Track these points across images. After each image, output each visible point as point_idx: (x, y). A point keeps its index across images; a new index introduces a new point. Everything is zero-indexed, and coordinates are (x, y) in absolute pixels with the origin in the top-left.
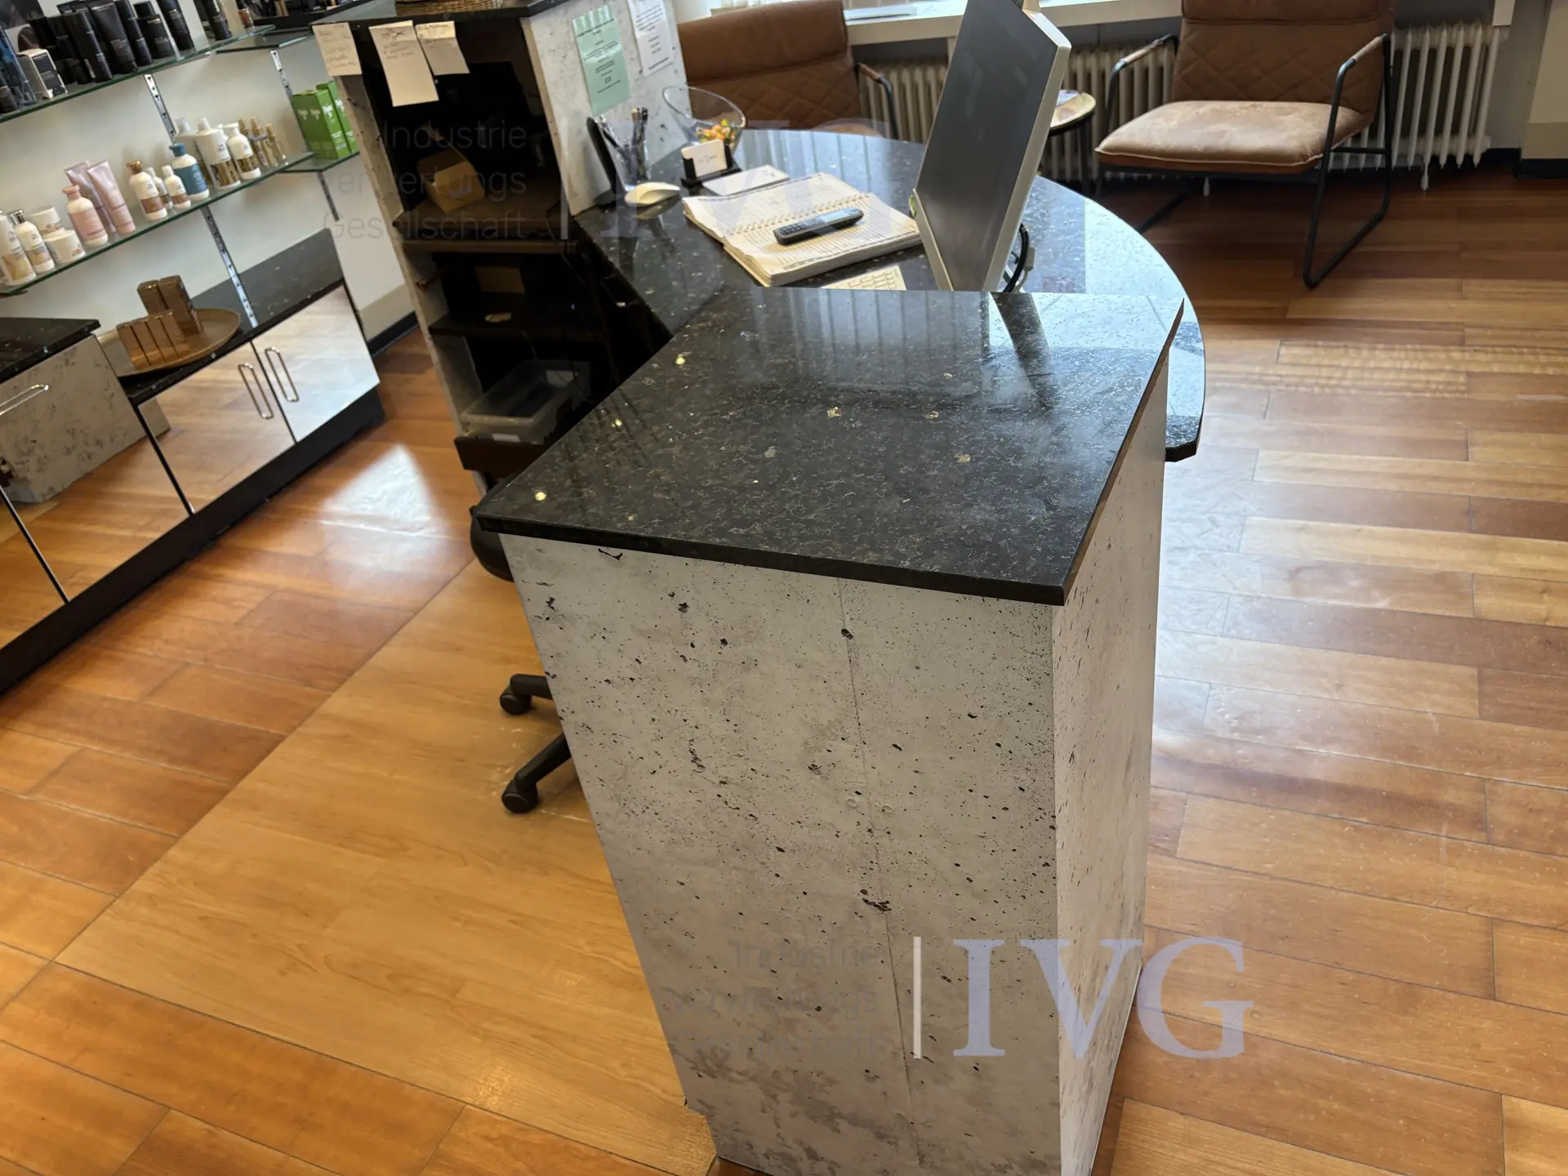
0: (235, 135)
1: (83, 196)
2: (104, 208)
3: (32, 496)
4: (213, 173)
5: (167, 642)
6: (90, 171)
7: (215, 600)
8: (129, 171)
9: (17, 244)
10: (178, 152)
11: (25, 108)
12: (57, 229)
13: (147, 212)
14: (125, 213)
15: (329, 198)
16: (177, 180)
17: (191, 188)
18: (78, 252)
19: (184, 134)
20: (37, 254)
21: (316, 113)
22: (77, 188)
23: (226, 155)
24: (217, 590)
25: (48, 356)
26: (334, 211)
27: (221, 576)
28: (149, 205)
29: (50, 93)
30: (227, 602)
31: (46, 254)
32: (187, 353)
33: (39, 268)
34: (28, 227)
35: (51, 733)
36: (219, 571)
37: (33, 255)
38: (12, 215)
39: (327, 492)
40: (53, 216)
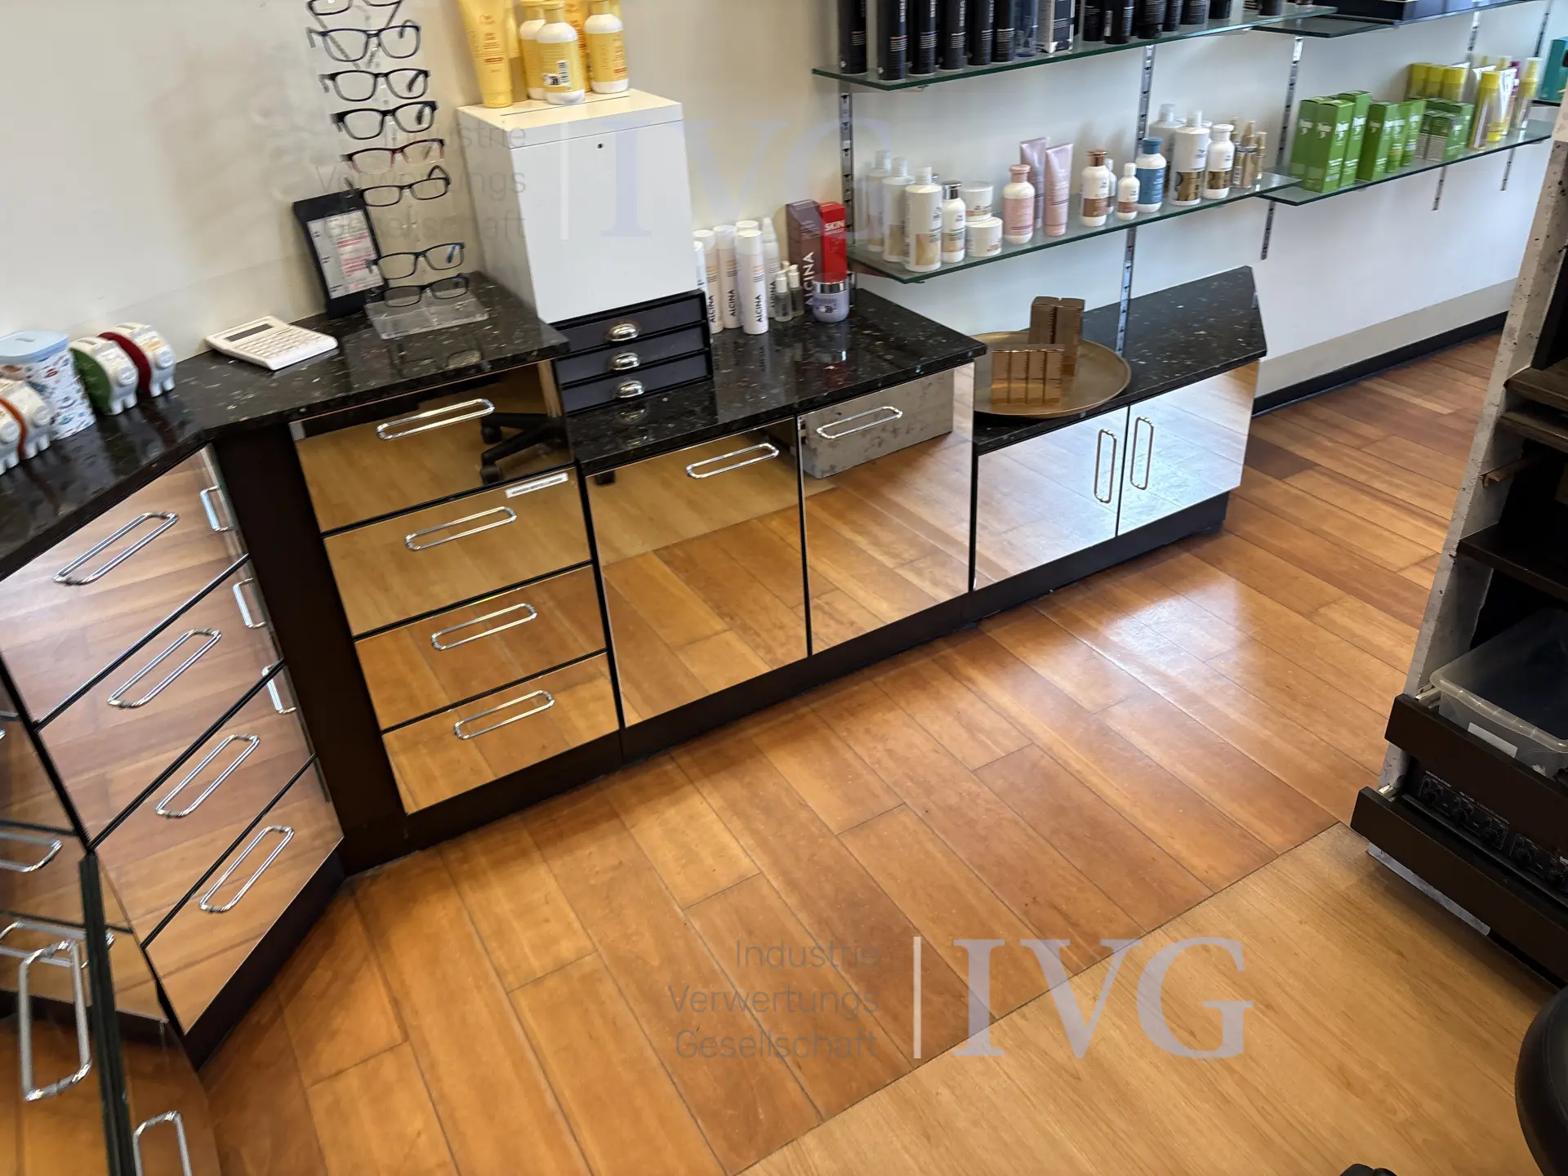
0: (1222, 140)
1: (1029, 180)
2: (1045, 200)
4: (1178, 182)
5: (890, 752)
6: (1049, 151)
7: (958, 716)
8: (1089, 159)
9: (938, 223)
10: (1149, 148)
11: (1018, 60)
12: (985, 213)
13: (1085, 215)
14: (1063, 210)
15: (1268, 229)
16: (1135, 183)
17: (1145, 196)
18: (996, 247)
19: (1165, 126)
20: (952, 240)
21: (1324, 129)
22: (1027, 168)
23: (1201, 164)
24: (964, 701)
25: (919, 376)
26: (1265, 248)
27: (969, 679)
28: (1091, 208)
29: (1053, 46)
30: (972, 729)
31: (960, 243)
32: (1055, 401)
33: (947, 257)
34: (958, 205)
35: (737, 824)
36: (973, 673)
37: (948, 238)
38: (947, 187)
39: (1119, 607)
40: (987, 196)
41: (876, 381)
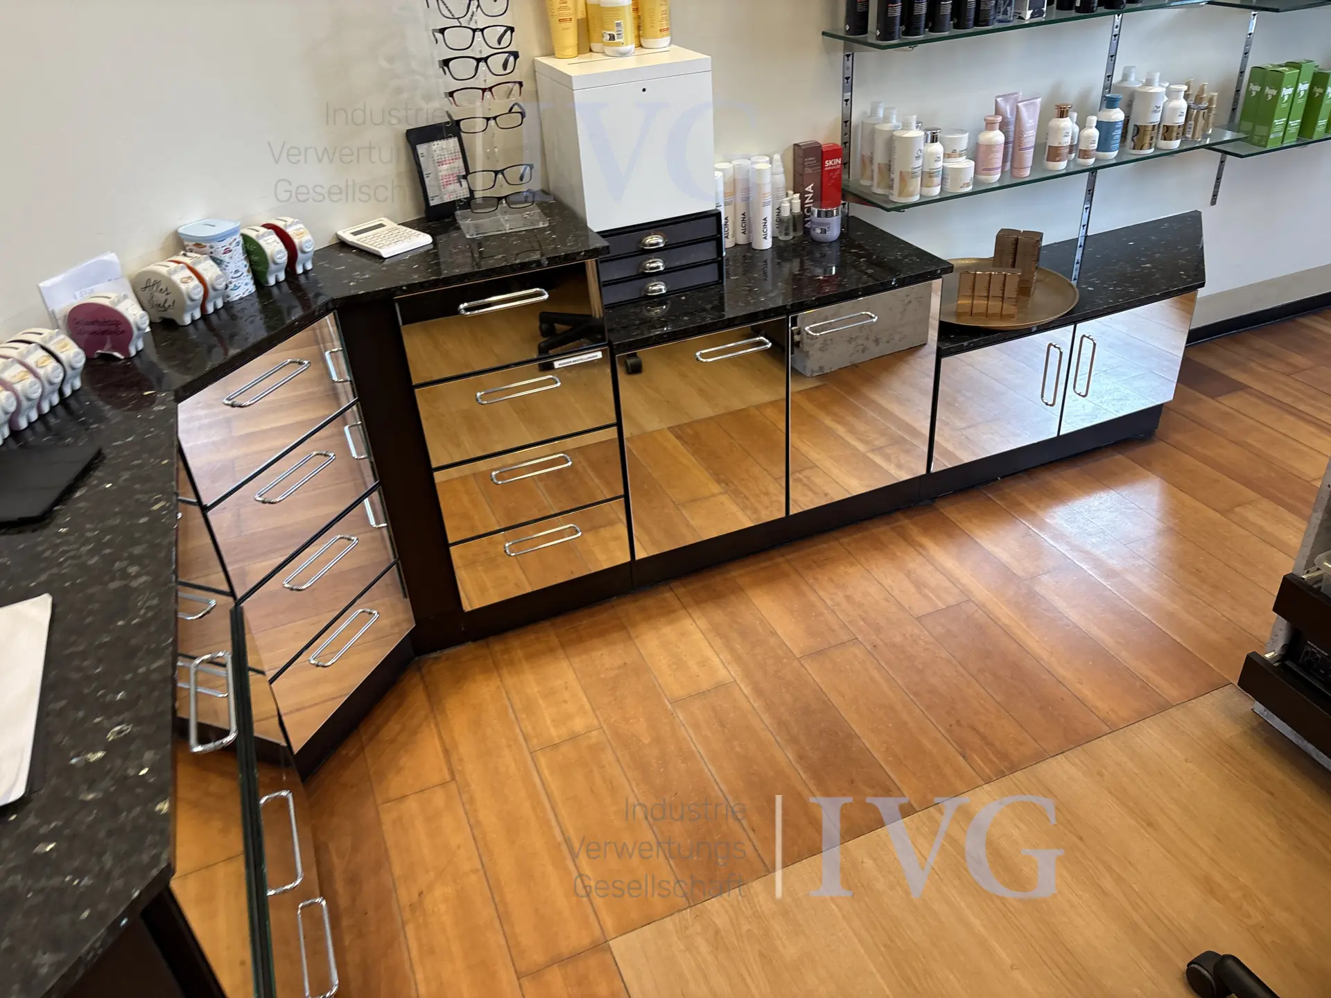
0: (1177, 98)
1: (1000, 129)
2: (1013, 146)
3: (805, 367)
4: (1134, 133)
5: (848, 598)
6: (1019, 104)
7: (908, 574)
8: (1056, 111)
9: (919, 163)
10: (1110, 103)
11: (997, 25)
12: (960, 155)
13: (1047, 160)
14: (1029, 156)
15: (1218, 179)
16: (1095, 133)
17: (1104, 145)
18: (968, 185)
19: (1126, 84)
20: (930, 177)
21: (1270, 92)
22: (1000, 119)
23: (1156, 118)
24: (914, 562)
25: (894, 288)
26: (1215, 195)
27: (921, 546)
28: (1054, 154)
29: (1029, 13)
30: (919, 585)
31: (938, 180)
32: (1011, 316)
33: (925, 191)
34: (937, 148)
35: (718, 643)
36: (926, 541)
37: (927, 176)
38: (929, 133)
39: (1057, 497)
40: (963, 141)
41: (857, 290)
